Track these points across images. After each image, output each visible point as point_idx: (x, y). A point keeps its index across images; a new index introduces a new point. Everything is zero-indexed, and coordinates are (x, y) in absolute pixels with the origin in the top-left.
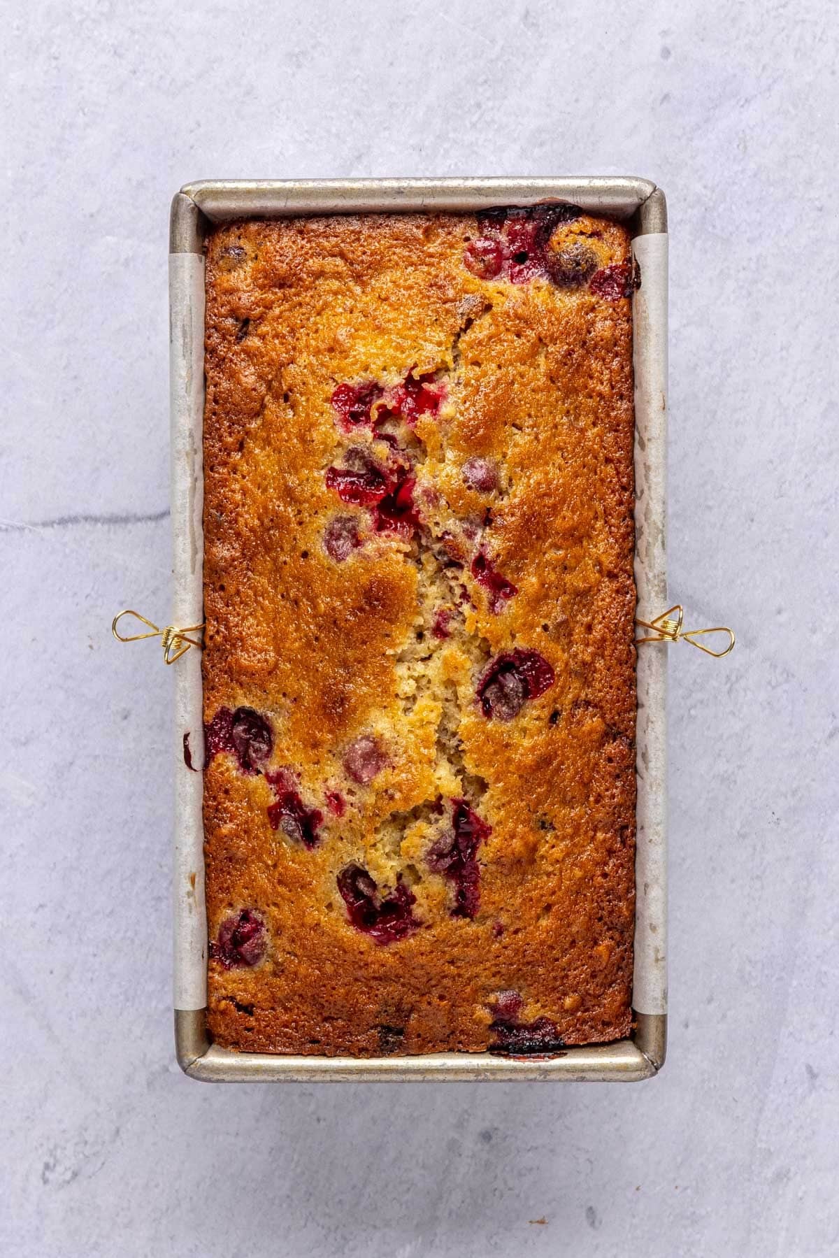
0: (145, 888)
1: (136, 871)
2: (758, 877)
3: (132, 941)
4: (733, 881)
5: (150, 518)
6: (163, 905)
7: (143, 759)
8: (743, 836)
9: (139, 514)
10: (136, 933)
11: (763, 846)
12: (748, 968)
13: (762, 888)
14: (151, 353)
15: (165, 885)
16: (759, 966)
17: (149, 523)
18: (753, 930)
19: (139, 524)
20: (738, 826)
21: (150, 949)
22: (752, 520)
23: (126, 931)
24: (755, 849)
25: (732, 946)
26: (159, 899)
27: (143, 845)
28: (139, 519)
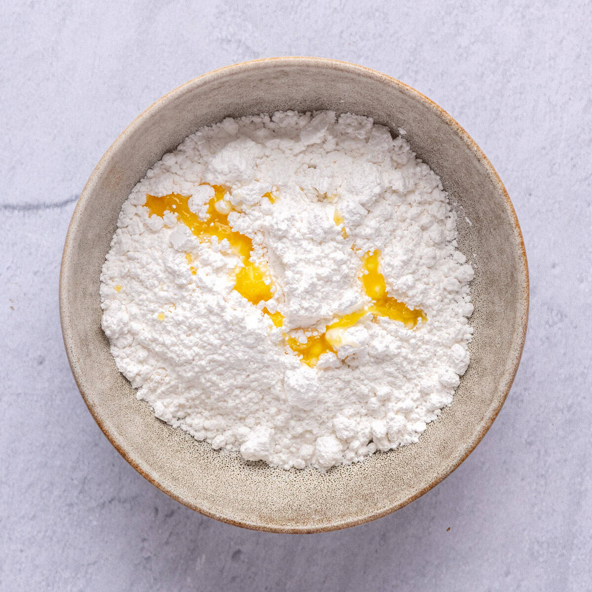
0: (60, 497)
1: (52, 484)
2: (542, 476)
3: (51, 539)
4: (523, 479)
5: (56, 205)
6: (75, 510)
7: (56, 396)
8: (530, 444)
9: (48, 202)
10: (54, 532)
11: (546, 451)
12: (536, 547)
13: (546, 483)
14: (53, 75)
15: (75, 494)
16: (545, 545)
17: (55, 209)
18: (539, 518)
19: (48, 210)
20: (525, 436)
21: (65, 544)
22: (530, 195)
23: (46, 531)
24: (539, 454)
25: (524, 530)
26: (71, 505)
27: (58, 463)
28: (48, 207)
